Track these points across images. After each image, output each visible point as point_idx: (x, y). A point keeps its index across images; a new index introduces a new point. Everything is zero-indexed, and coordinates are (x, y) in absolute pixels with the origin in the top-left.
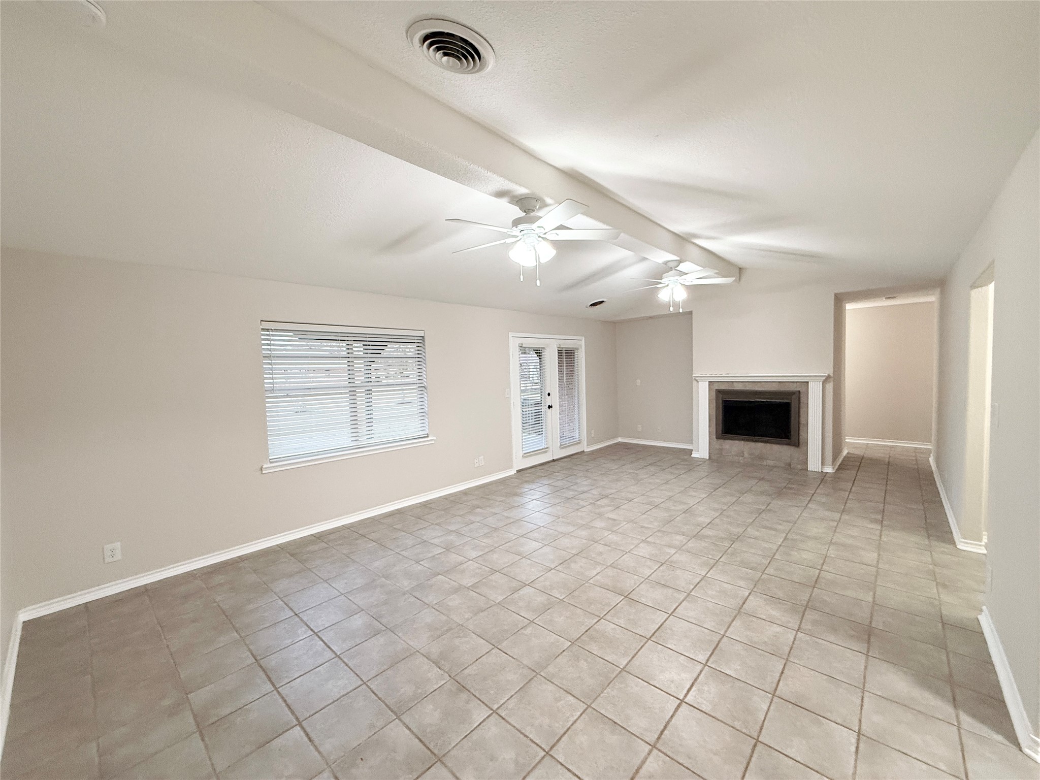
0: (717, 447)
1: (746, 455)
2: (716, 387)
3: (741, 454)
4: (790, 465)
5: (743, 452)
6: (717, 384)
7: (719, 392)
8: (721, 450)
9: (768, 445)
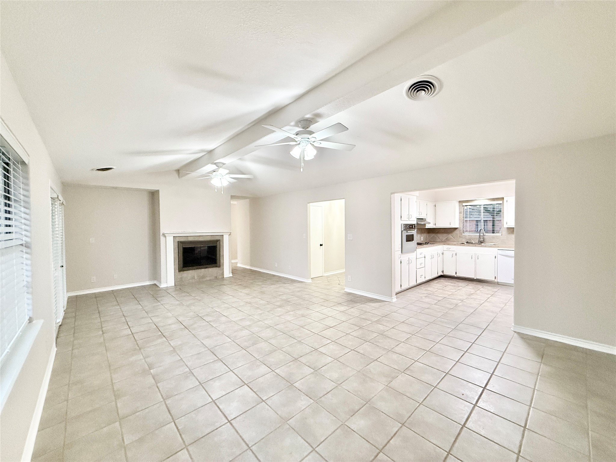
0: (179, 277)
1: (196, 278)
2: (178, 239)
3: (193, 278)
4: (216, 277)
5: (194, 277)
6: (178, 238)
7: (180, 243)
8: (181, 278)
9: (207, 269)
